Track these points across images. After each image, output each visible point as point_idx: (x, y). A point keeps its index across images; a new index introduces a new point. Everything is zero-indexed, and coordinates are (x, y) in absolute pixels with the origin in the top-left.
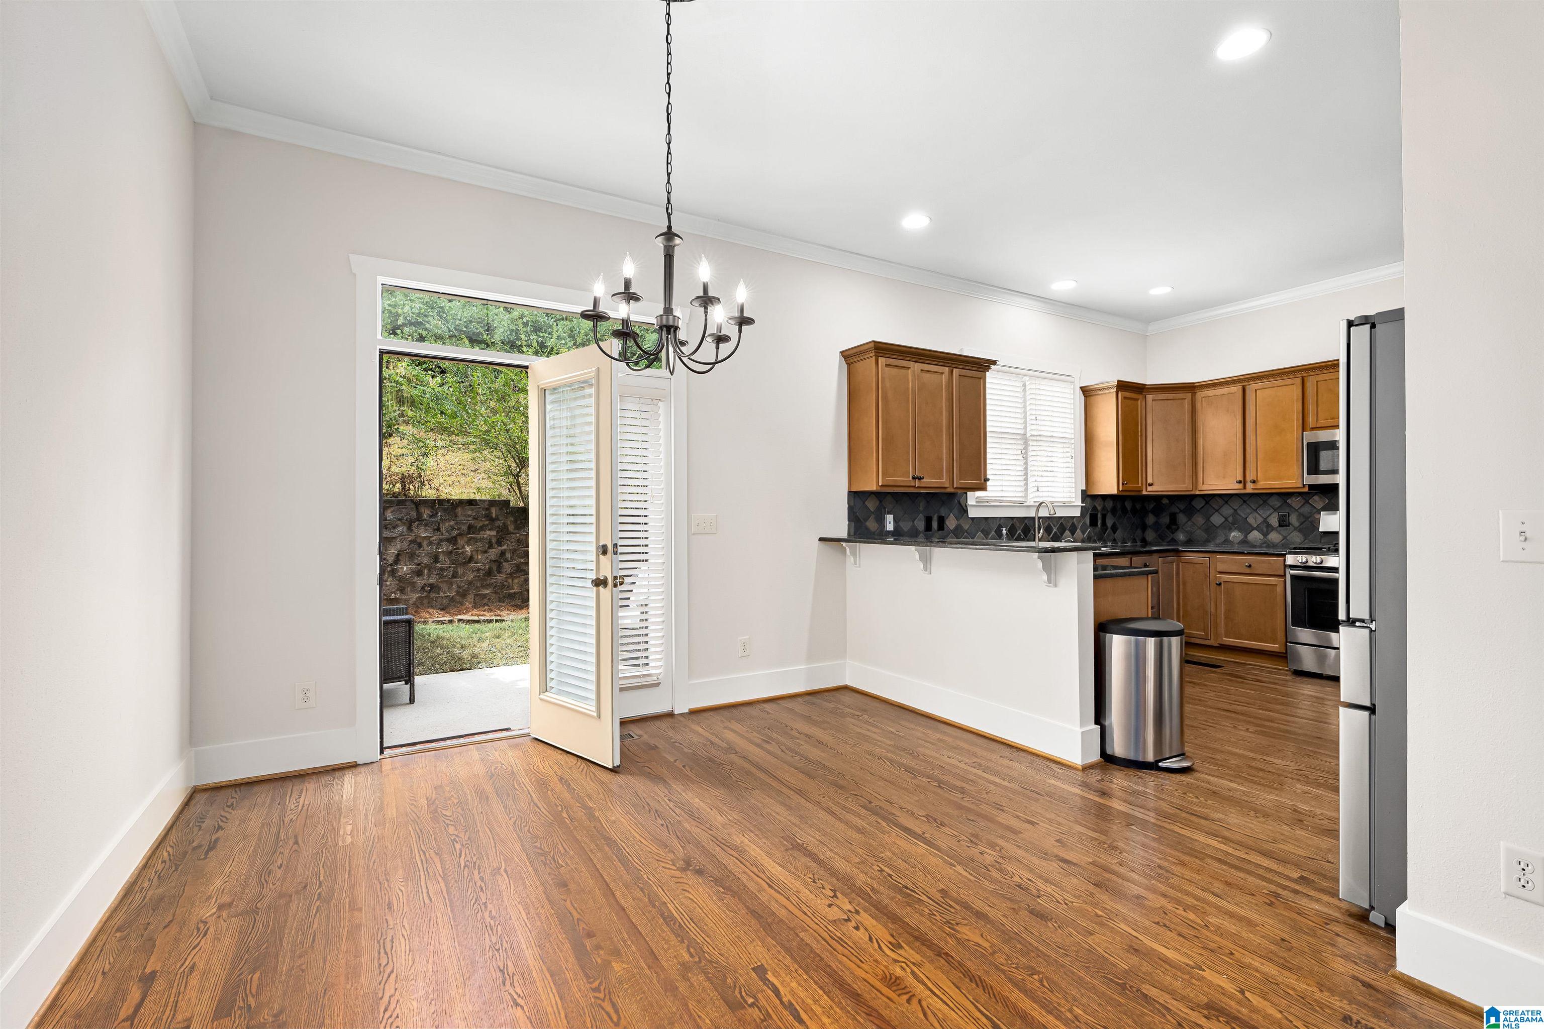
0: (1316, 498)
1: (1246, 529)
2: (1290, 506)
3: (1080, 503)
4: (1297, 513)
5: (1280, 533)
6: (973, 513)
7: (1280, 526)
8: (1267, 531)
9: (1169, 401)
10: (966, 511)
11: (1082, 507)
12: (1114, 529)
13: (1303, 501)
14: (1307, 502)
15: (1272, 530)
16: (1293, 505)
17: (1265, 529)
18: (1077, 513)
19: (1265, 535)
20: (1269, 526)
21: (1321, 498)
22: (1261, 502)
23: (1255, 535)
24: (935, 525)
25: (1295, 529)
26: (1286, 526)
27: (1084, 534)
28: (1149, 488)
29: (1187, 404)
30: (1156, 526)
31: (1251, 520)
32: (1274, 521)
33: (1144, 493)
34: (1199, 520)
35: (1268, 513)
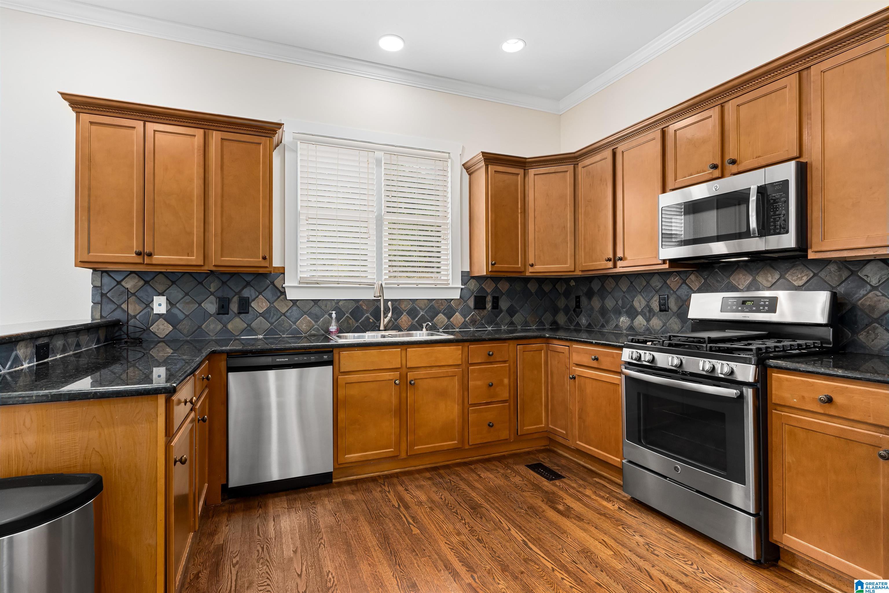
0: (692, 277)
1: (632, 314)
2: (669, 287)
3: (460, 286)
4: (675, 296)
5: (661, 320)
6: (291, 295)
7: (661, 310)
8: (650, 316)
9: (551, 175)
10: (284, 293)
11: (462, 289)
12: (511, 312)
13: (681, 281)
14: (684, 282)
15: (654, 315)
16: (672, 286)
17: (648, 314)
18: (456, 295)
19: (648, 320)
20: (651, 310)
21: (697, 277)
22: (644, 283)
23: (640, 320)
24: (234, 307)
25: (674, 314)
26: (666, 311)
27: (465, 318)
28: (531, 269)
29: (569, 176)
30: (566, 310)
31: (636, 304)
32: (655, 305)
33: (528, 274)
34: (596, 303)
35: (651, 295)
